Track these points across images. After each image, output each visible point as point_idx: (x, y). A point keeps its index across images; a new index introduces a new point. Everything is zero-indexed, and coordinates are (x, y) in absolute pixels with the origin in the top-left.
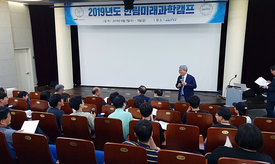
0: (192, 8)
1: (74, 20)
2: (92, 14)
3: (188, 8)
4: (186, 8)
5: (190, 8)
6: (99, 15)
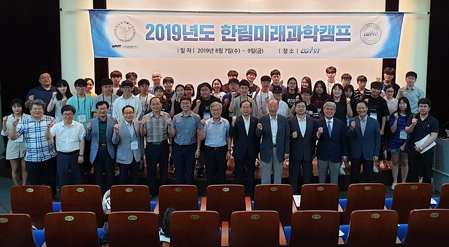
0: (347, 31)
3: (340, 31)
4: (336, 31)
5: (343, 31)
6: (169, 39)
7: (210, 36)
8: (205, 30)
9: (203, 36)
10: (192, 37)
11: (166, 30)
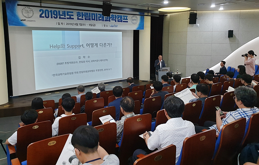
0: (126, 18)
1: (21, 20)
2: (43, 15)
3: (124, 18)
4: (123, 18)
5: (125, 18)
6: (52, 17)
7: (72, 17)
8: (69, 14)
9: (68, 17)
10: (63, 17)
11: (50, 13)
